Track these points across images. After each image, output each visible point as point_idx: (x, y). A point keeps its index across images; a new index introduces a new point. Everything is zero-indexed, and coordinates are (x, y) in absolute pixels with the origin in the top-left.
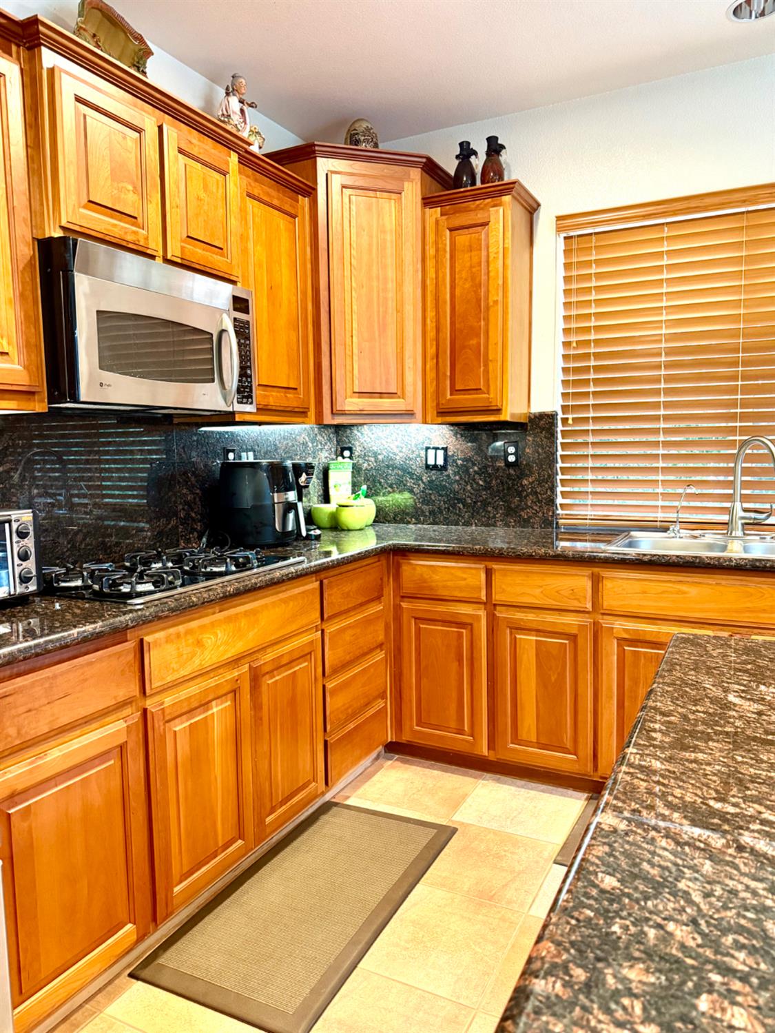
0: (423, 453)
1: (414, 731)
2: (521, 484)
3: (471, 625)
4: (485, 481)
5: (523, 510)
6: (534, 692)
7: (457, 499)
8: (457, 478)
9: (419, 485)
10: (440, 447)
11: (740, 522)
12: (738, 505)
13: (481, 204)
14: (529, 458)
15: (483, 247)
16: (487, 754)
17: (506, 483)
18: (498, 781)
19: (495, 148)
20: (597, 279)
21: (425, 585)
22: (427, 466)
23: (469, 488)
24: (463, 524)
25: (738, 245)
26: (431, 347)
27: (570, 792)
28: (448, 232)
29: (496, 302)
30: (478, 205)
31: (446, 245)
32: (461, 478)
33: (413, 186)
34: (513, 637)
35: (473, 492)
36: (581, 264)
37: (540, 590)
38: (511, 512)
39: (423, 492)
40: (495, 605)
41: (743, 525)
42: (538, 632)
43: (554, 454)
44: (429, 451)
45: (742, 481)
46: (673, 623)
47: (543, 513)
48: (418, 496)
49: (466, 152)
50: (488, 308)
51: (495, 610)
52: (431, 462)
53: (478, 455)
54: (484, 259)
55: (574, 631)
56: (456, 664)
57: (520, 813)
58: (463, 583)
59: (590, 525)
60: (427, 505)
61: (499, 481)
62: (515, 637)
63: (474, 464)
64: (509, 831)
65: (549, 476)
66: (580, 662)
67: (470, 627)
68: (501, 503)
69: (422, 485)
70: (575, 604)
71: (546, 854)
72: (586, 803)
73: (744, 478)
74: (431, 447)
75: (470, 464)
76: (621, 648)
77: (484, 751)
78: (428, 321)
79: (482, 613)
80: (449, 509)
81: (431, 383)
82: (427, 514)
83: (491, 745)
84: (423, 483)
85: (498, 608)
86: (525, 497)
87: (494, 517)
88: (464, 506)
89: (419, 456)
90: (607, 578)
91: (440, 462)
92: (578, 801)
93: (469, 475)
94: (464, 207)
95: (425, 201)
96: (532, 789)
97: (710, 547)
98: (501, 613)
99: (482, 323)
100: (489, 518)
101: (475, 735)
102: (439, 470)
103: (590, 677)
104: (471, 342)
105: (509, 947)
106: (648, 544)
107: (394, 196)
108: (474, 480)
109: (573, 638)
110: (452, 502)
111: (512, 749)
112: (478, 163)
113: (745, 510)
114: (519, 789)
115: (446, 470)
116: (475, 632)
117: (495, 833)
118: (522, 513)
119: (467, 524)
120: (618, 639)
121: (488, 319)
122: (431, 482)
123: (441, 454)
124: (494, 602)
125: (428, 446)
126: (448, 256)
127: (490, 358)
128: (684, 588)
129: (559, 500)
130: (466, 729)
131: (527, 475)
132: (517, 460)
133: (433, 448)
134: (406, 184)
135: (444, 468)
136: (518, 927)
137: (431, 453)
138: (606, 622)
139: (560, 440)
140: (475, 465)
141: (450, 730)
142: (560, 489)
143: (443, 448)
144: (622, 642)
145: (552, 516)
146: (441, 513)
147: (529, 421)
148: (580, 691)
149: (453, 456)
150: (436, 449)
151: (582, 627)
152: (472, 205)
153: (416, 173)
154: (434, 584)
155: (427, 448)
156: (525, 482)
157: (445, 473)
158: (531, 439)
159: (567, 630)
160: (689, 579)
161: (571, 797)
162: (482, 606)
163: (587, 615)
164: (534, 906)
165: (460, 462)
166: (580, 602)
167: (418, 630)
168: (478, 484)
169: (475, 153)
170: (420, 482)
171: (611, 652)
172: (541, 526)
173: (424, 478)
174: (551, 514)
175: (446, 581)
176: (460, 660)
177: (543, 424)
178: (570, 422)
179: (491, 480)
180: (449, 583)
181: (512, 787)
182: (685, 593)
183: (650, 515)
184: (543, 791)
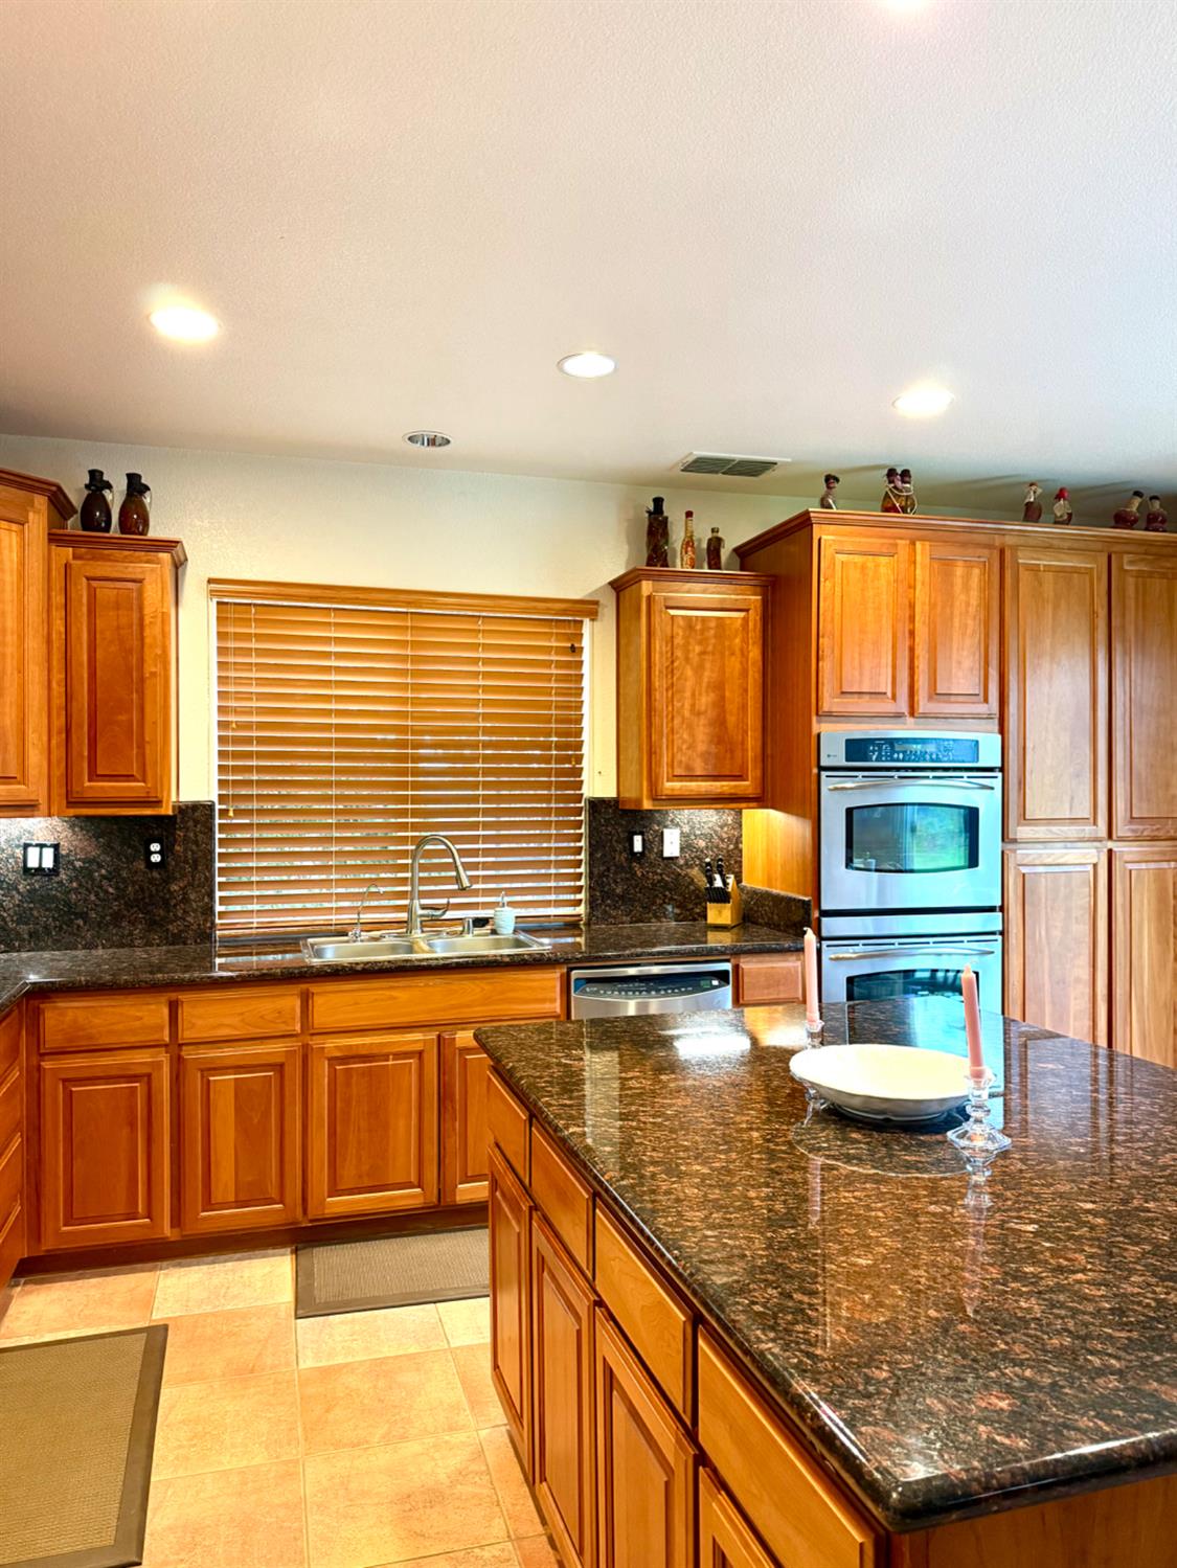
0: (19, 852)
1: (62, 1233)
2: (169, 890)
3: (149, 1076)
4: (117, 888)
5: (171, 922)
6: (232, 1145)
7: (75, 914)
8: (75, 885)
9: (12, 897)
10: (48, 843)
11: (419, 920)
12: (416, 902)
13: (130, 555)
14: (180, 857)
15: (135, 607)
16: (169, 1235)
17: (148, 888)
18: (180, 1265)
19: (136, 486)
20: (257, 656)
21: (81, 1033)
22: (26, 870)
23: (93, 898)
24: (84, 947)
25: (403, 644)
26: (58, 718)
27: (270, 1252)
28: (84, 580)
29: (154, 674)
30: (126, 557)
31: (82, 596)
32: (80, 885)
33: (38, 519)
34: (205, 1079)
35: (98, 903)
36: (238, 637)
37: (241, 1017)
38: (155, 927)
39: (18, 906)
40: (181, 1045)
41: (421, 922)
42: (238, 1069)
43: (212, 852)
44: (30, 850)
45: (420, 878)
46: (384, 1032)
47: (199, 925)
48: (11, 912)
49: (97, 483)
50: (142, 680)
51: (181, 1050)
52: (33, 863)
53: (108, 854)
54: (135, 621)
55: (279, 1060)
56: (125, 1132)
57: (228, 1288)
58: (138, 1023)
59: (257, 934)
60: (26, 924)
61: (137, 887)
62: (209, 1081)
63: (100, 866)
64: (229, 1307)
65: (206, 878)
66: (287, 1093)
67: (146, 1079)
68: (140, 916)
69: (18, 897)
70: (282, 1028)
71: (282, 1314)
72: (294, 1256)
73: (421, 875)
74: (34, 843)
75: (95, 867)
76: (332, 1070)
77: (167, 1231)
78: (54, 685)
79: (164, 1058)
80: (61, 928)
81: (59, 762)
82: (26, 936)
83: (176, 1221)
84: (19, 893)
85: (184, 1048)
86: (175, 906)
87: (131, 934)
88: (85, 923)
89: (13, 856)
90: (317, 993)
91: (48, 863)
92: (285, 1257)
93: (93, 880)
94: (108, 555)
95: (52, 537)
96: (226, 1261)
97: (394, 949)
98: (189, 1054)
99: (135, 696)
100: (123, 937)
101: (154, 1214)
102: (47, 875)
103: (298, 1109)
104: (120, 718)
105: (299, 1400)
106: (333, 952)
107: (14, 527)
108: (101, 887)
109: (279, 1068)
110: (66, 918)
111: (205, 1218)
112: (115, 498)
113: (423, 907)
114: (212, 1266)
115: (57, 874)
116: (154, 1084)
117: (214, 1315)
118: (170, 927)
119: (89, 946)
120: (330, 1059)
121: (143, 693)
122: (32, 892)
123: (49, 854)
124: (180, 1042)
125: (28, 842)
126: (85, 609)
127: (147, 739)
128: (394, 993)
129: (218, 908)
130: (140, 1210)
131: (176, 879)
132: (162, 859)
133: (37, 845)
134: (31, 515)
135: (54, 871)
136: (296, 1383)
137: (33, 853)
138: (316, 1042)
139: (218, 836)
140: (103, 867)
141: (116, 1218)
142: (218, 894)
143: (51, 846)
144: (334, 1062)
145: (211, 928)
146: (49, 934)
147: (179, 812)
148: (287, 1128)
149: (68, 855)
150: (42, 846)
151: (290, 1054)
152: (116, 553)
153: (41, 502)
154: (94, 1031)
155: (26, 846)
156: (174, 887)
157: (56, 879)
158: (182, 834)
159: (272, 1060)
160: (396, 984)
161: (274, 1255)
162: (163, 1049)
163: (294, 1039)
164: (301, 1361)
165: (78, 864)
166: (288, 1025)
167: (69, 1096)
168: (107, 892)
169: (109, 486)
170: (14, 892)
171: (321, 1072)
172: (196, 942)
173: (20, 887)
174: (209, 925)
175: (113, 1024)
176: (132, 1125)
177: (199, 814)
178: (231, 814)
179: (126, 887)
180: (115, 1027)
181: (201, 1267)
182: (395, 998)
183: (321, 918)
184: (239, 1259)
